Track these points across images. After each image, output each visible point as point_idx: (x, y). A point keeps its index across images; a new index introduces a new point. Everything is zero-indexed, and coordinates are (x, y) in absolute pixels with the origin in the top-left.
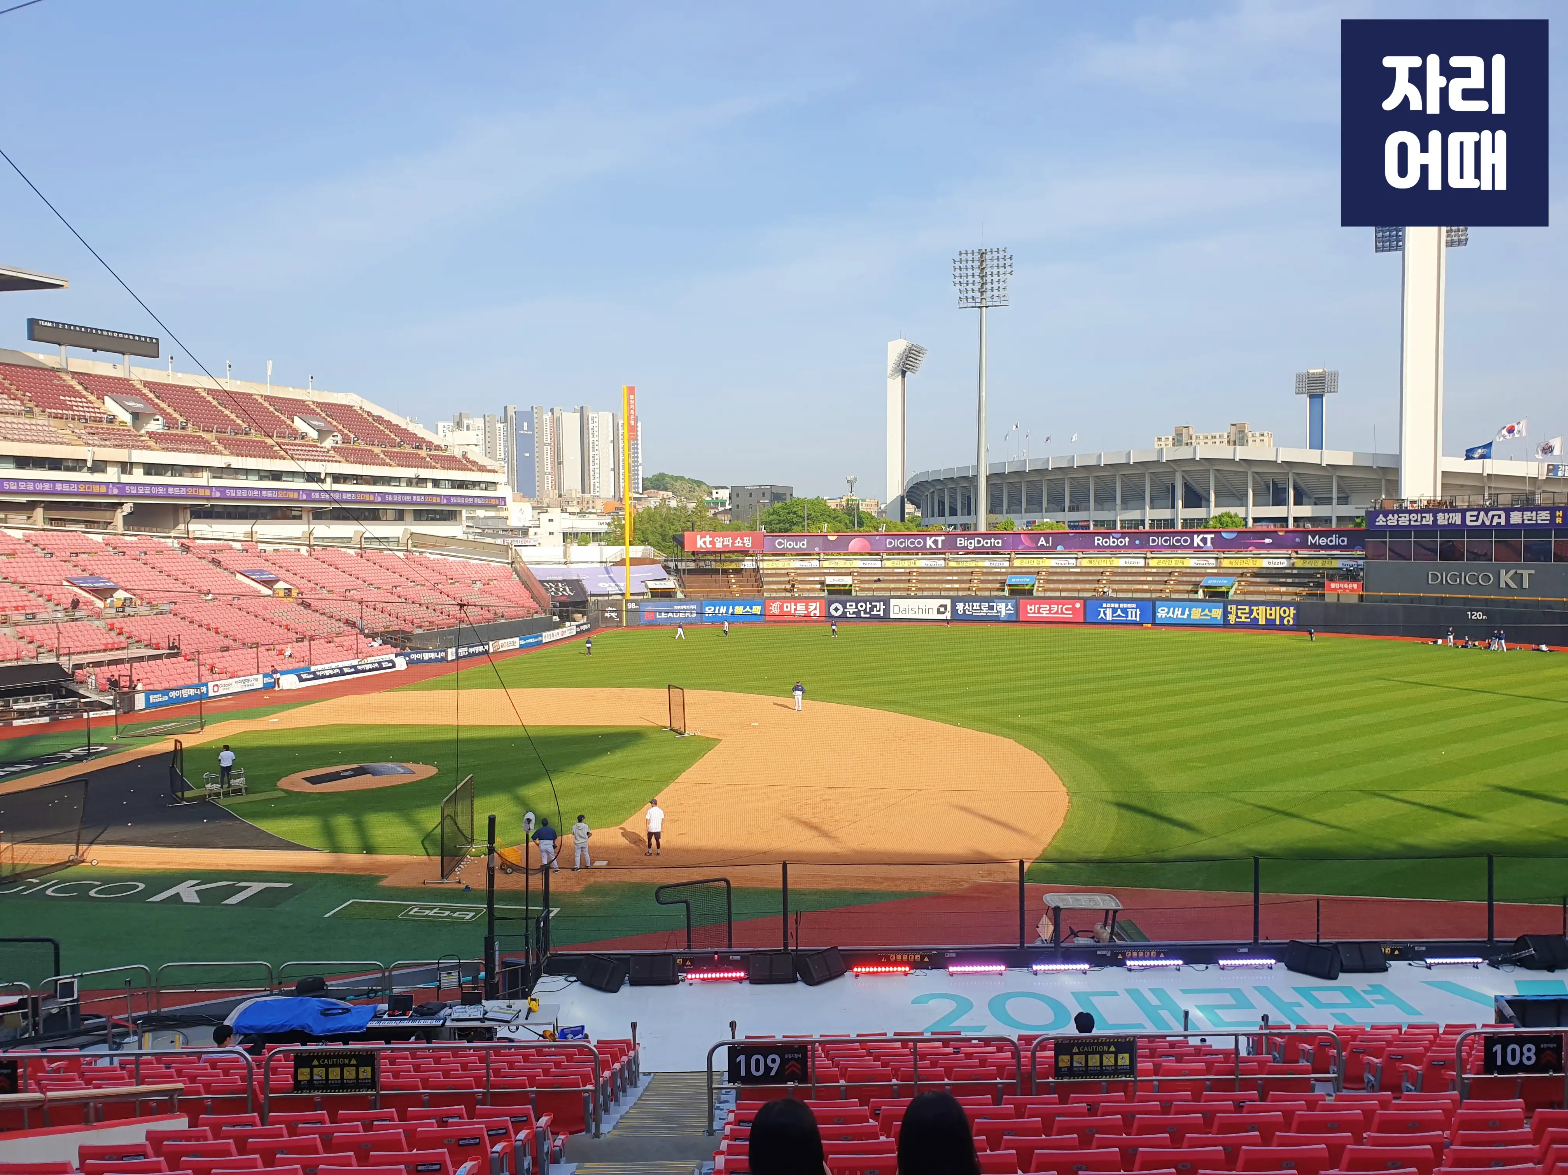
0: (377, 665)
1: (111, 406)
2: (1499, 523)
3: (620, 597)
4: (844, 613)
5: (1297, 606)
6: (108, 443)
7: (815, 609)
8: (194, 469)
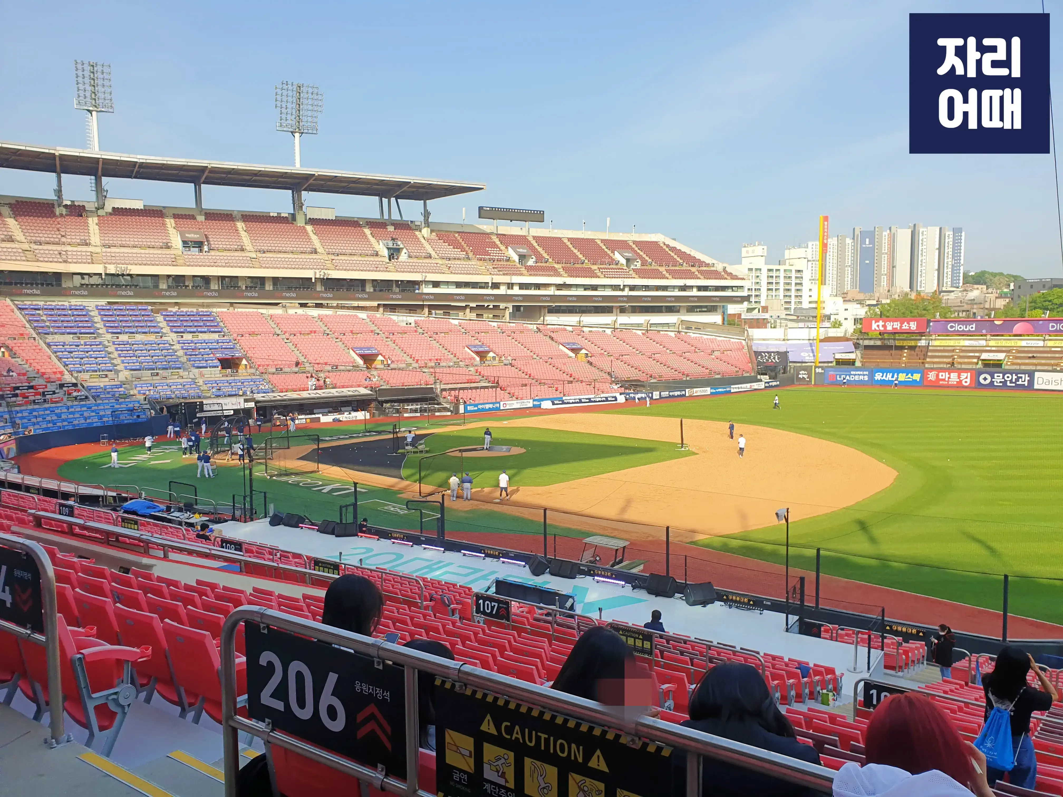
0: (606, 399)
1: (510, 252)
3: (812, 364)
4: (992, 382)
6: (501, 273)
7: (967, 378)
8: (546, 286)
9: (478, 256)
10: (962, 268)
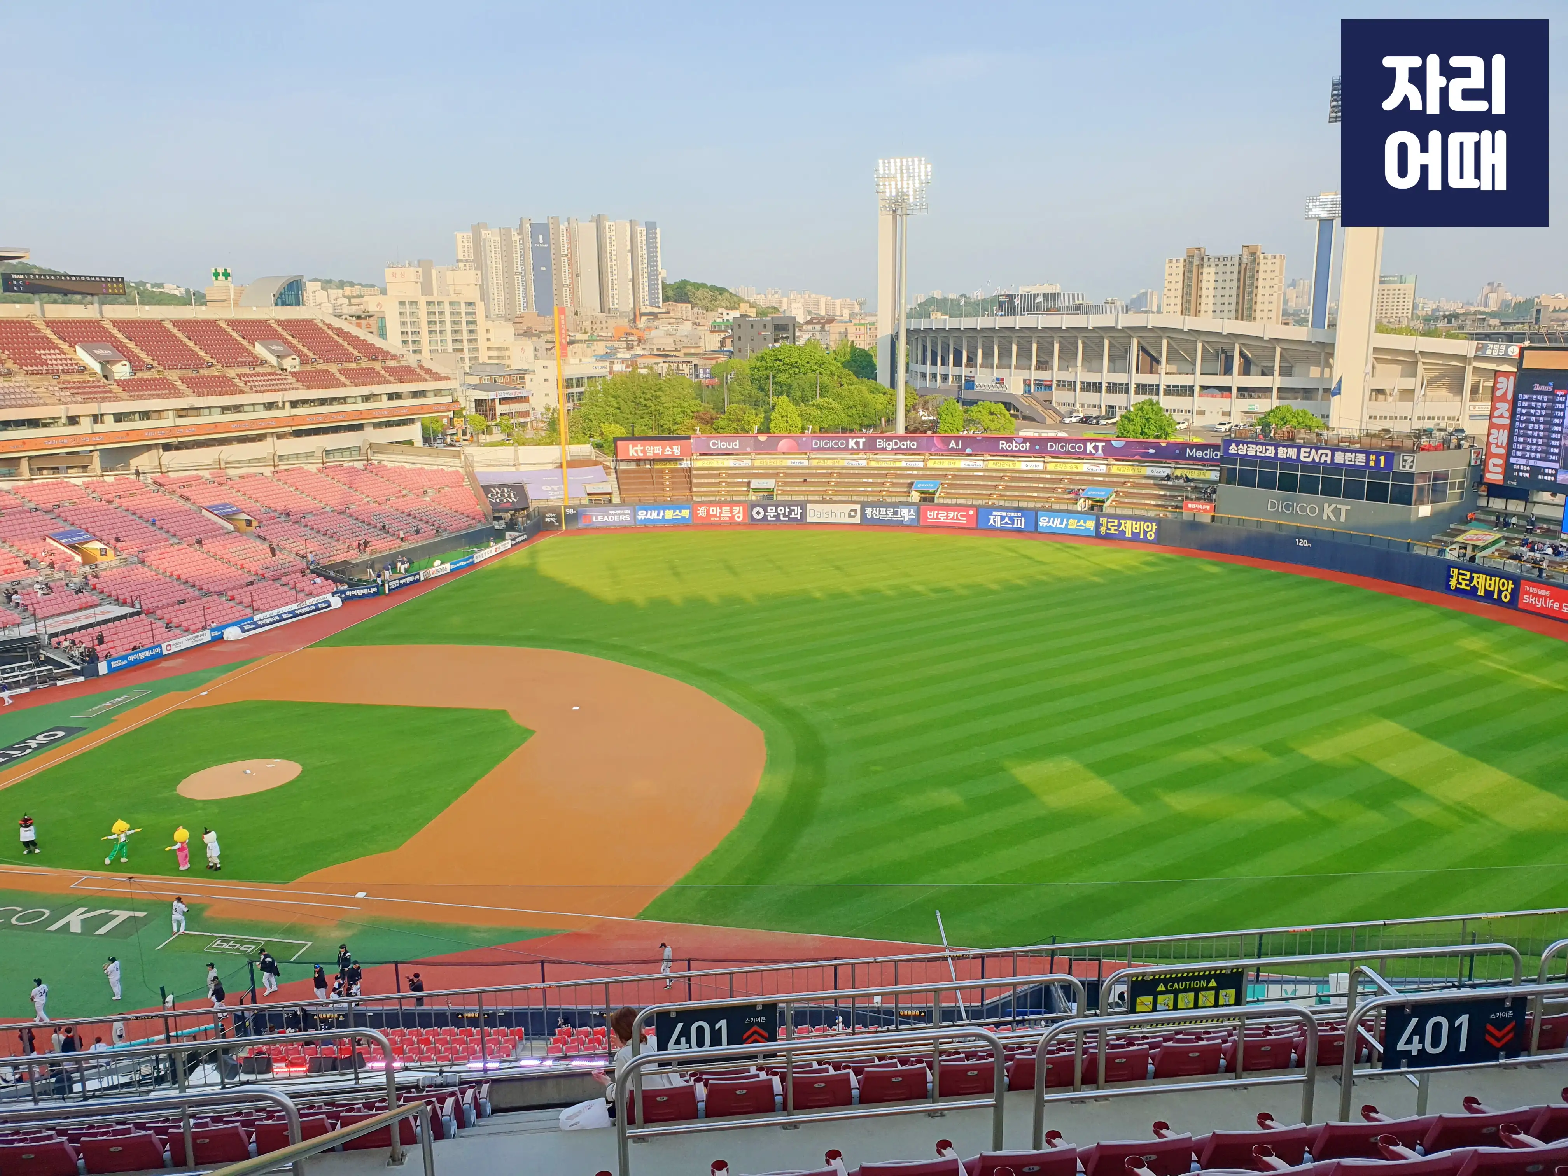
0: (314, 607)
1: (82, 355)
2: (1326, 461)
3: (560, 502)
4: (765, 516)
5: (1159, 522)
6: (79, 398)
7: (739, 512)
8: (159, 413)
9: (24, 368)
10: (660, 278)
